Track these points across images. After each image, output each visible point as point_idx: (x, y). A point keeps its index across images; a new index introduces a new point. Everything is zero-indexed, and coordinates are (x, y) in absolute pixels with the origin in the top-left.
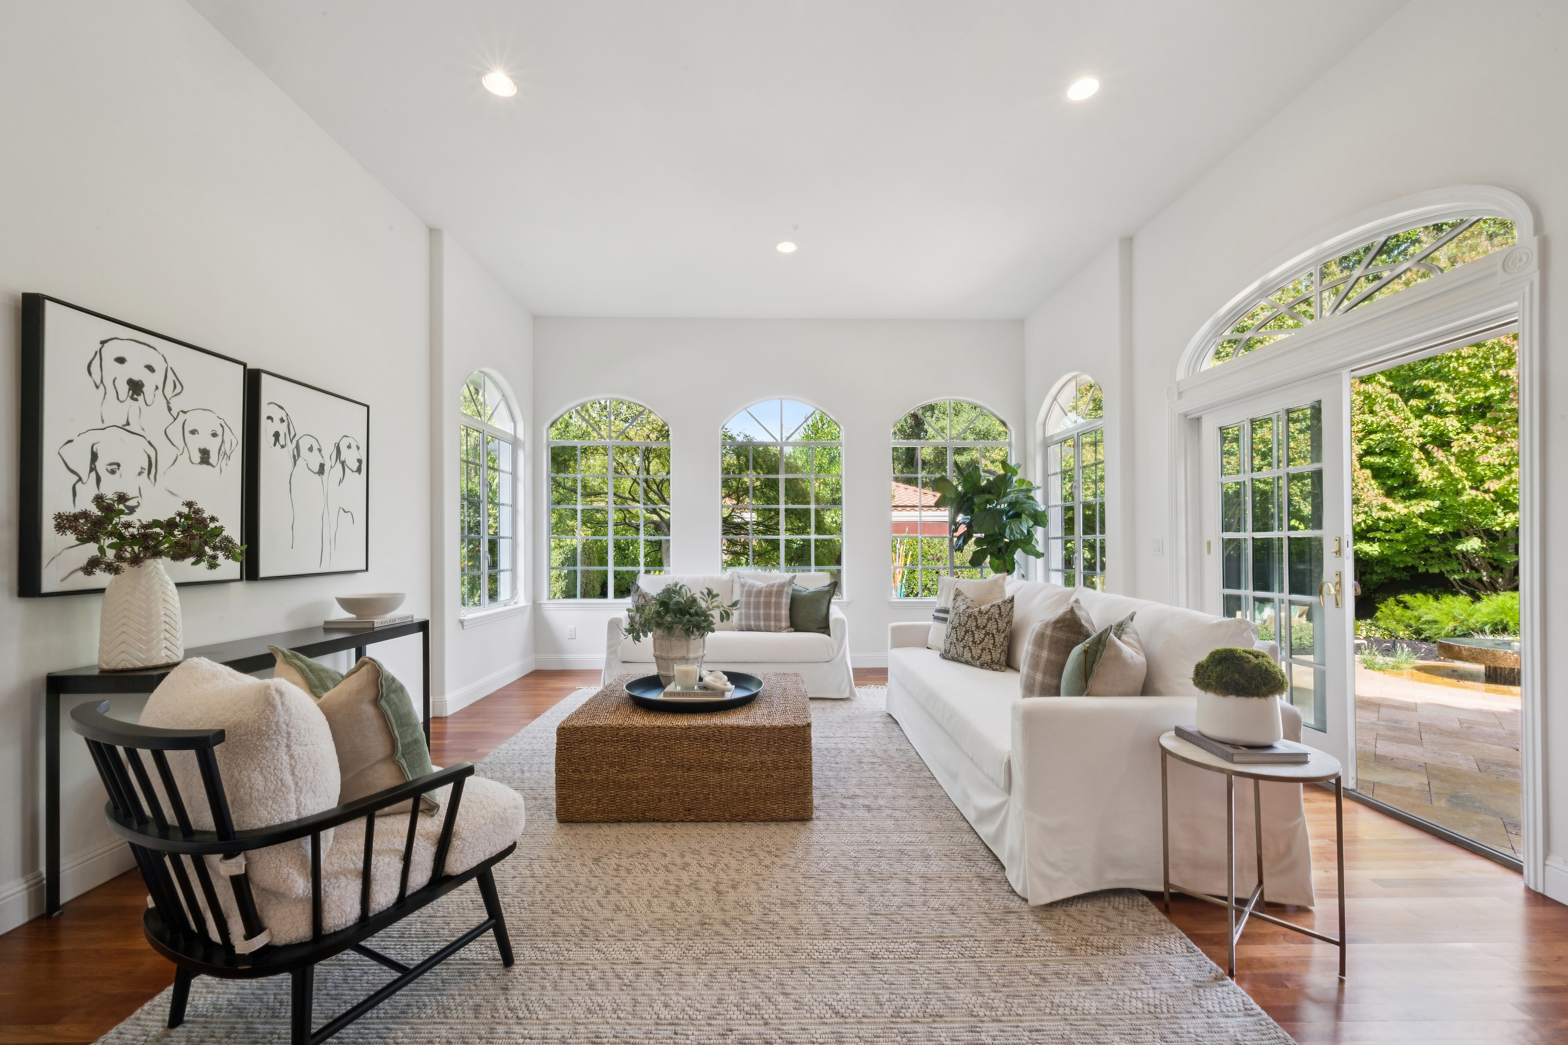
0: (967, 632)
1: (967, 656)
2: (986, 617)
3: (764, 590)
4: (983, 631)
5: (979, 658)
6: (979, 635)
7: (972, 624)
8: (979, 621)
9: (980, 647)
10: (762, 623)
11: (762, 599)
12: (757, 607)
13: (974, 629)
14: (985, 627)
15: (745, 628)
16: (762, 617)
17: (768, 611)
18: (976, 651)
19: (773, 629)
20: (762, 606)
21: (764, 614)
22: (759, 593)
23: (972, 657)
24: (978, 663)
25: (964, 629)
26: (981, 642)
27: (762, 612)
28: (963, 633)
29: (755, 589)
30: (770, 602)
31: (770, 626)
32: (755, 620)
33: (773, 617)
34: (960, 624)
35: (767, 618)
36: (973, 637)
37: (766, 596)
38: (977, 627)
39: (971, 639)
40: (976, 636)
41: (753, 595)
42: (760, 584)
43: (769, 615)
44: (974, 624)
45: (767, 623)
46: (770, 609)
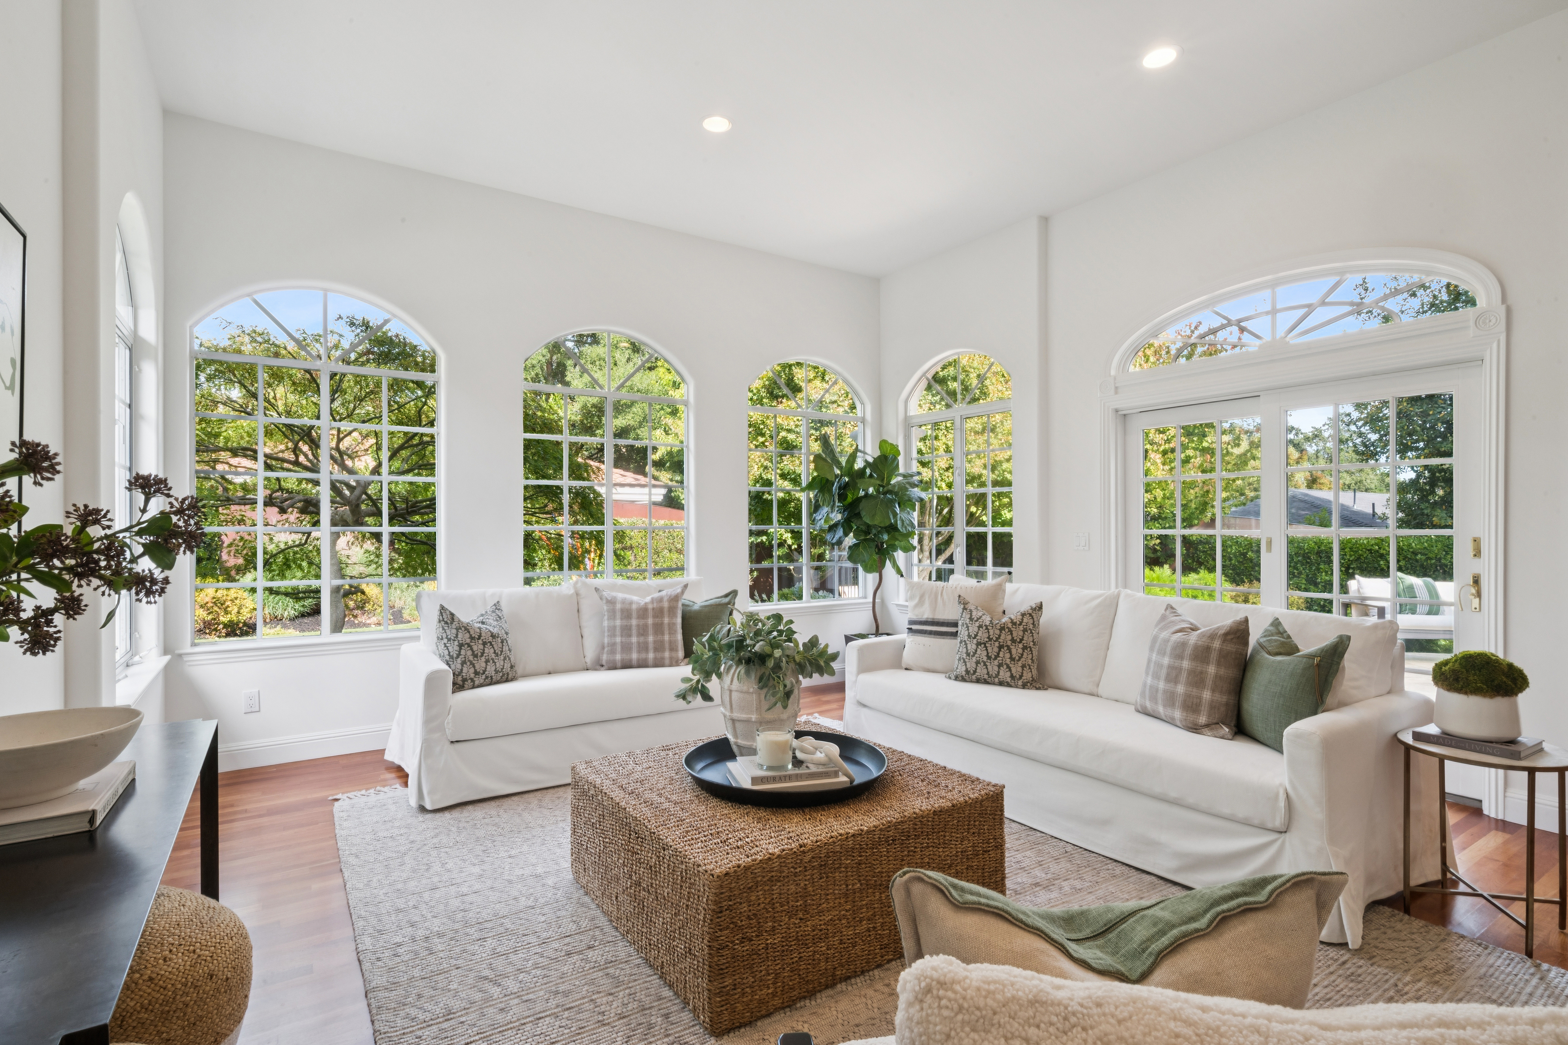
0: (1001, 647)
1: (1004, 675)
2: (1021, 628)
3: (650, 606)
4: (1021, 646)
5: (1021, 677)
6: (1016, 651)
7: (1006, 638)
8: (1015, 634)
9: (1020, 664)
10: (651, 655)
11: (650, 621)
12: (643, 631)
13: (1009, 643)
14: (1021, 640)
15: (619, 665)
16: (651, 646)
17: (659, 637)
18: (1016, 669)
19: (667, 662)
20: (651, 630)
21: (655, 642)
22: (643, 612)
23: (1012, 677)
24: (1020, 683)
25: (997, 644)
26: (1020, 658)
27: (651, 639)
28: (996, 650)
29: (634, 607)
30: (662, 624)
31: (663, 658)
32: (639, 652)
33: (667, 645)
34: (990, 639)
35: (643, 647)
36: (1010, 652)
37: (655, 616)
38: (1013, 641)
39: (1008, 655)
40: (1014, 651)
41: (634, 615)
42: (640, 600)
43: (662, 642)
44: (1009, 637)
45: (659, 655)
46: (663, 634)
